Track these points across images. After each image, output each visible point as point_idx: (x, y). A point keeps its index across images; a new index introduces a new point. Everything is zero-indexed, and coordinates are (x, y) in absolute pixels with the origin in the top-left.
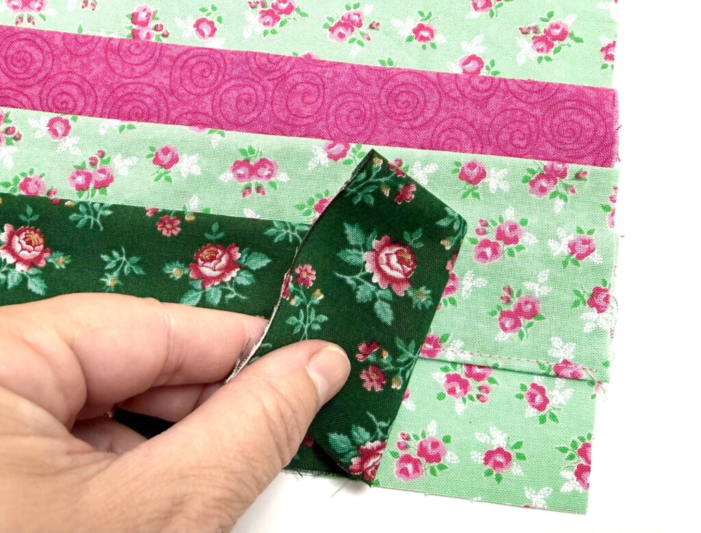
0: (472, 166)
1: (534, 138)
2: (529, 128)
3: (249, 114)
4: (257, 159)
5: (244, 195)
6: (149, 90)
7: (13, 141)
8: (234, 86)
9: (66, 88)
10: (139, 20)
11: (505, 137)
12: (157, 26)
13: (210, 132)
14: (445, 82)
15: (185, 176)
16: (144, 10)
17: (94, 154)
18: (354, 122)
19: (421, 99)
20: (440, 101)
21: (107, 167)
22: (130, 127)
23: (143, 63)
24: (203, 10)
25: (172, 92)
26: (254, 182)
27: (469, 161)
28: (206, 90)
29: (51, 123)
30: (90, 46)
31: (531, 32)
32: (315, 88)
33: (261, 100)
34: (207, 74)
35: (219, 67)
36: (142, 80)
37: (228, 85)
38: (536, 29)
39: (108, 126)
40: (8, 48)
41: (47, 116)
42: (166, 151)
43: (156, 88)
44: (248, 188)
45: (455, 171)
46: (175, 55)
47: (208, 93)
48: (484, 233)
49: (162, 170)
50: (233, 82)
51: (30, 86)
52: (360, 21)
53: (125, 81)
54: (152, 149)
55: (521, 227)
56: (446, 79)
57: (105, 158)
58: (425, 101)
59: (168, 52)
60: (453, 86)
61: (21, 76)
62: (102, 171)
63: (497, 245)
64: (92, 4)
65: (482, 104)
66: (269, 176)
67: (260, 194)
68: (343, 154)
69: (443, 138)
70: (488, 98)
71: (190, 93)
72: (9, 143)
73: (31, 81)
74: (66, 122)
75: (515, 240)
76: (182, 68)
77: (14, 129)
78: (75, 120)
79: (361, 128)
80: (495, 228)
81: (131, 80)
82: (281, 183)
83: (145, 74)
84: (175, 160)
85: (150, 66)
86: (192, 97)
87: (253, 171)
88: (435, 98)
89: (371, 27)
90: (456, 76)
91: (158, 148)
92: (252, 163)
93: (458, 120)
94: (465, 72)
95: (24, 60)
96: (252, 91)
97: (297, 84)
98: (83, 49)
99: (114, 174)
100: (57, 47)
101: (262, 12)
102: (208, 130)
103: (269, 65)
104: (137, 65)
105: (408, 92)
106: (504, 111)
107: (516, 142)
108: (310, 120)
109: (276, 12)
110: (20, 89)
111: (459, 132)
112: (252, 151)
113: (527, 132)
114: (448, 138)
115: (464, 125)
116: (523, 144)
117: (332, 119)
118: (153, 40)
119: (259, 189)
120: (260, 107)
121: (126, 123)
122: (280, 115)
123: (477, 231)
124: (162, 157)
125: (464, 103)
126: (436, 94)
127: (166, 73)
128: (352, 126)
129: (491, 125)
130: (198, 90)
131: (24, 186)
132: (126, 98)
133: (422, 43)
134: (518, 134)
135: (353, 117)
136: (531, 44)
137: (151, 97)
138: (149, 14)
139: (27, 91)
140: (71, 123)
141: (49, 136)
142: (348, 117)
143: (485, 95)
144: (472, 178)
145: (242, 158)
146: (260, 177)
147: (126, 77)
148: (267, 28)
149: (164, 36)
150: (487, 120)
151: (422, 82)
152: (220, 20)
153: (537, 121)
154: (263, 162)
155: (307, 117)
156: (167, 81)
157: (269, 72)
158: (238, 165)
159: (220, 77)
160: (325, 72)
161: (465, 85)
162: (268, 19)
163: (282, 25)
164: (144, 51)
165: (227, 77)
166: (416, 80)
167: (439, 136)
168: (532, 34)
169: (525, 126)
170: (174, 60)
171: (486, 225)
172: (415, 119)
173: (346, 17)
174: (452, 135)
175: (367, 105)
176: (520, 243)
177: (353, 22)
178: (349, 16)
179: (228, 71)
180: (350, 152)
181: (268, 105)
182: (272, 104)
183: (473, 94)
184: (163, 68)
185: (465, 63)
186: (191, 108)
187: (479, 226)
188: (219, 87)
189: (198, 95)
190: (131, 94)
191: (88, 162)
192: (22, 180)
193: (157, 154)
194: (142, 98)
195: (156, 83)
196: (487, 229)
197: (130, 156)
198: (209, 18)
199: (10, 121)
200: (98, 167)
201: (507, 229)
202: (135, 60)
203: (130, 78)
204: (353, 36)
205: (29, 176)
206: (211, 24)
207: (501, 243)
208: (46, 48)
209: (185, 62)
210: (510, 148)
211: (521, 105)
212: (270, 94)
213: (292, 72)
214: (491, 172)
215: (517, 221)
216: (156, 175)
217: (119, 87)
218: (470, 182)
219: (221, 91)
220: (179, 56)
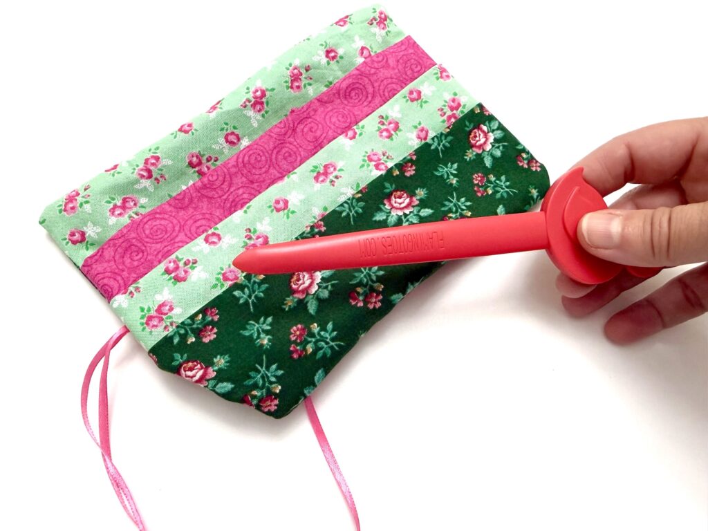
0: (411, 93)
1: (421, 61)
2: (415, 59)
3: (296, 160)
4: (322, 168)
5: (333, 185)
6: (241, 191)
7: (194, 265)
8: (277, 153)
9: (199, 223)
10: (195, 163)
11: (409, 72)
12: (207, 159)
13: (288, 178)
14: (363, 69)
15: (299, 204)
16: (193, 157)
17: (245, 234)
18: (343, 120)
19: (361, 87)
20: (370, 80)
21: (258, 233)
22: (248, 208)
23: (224, 181)
24: (222, 129)
25: (252, 182)
26: (331, 177)
27: (408, 92)
28: (267, 166)
29: (206, 240)
30: (188, 196)
31: (374, 21)
32: (312, 123)
33: (295, 149)
34: (259, 159)
35: (262, 151)
36: (232, 190)
37: (274, 156)
38: (374, 19)
39: (238, 216)
40: (144, 231)
41: (201, 240)
42: (277, 202)
43: (242, 187)
44: (332, 181)
45: (407, 101)
46: (235, 163)
47: (269, 167)
48: (445, 114)
49: (286, 211)
50: (275, 152)
51: (177, 236)
52: (299, 71)
53: (225, 197)
54: (270, 207)
55: (456, 97)
56: (362, 67)
57: (252, 231)
58: (364, 86)
59: (230, 165)
60: (369, 69)
61: (166, 236)
62: (258, 238)
63: (454, 114)
64: (161, 177)
65: (387, 66)
66: (335, 169)
67: (340, 179)
68: (355, 133)
69: (386, 94)
70: (387, 61)
71: (260, 174)
72: (193, 268)
73: (174, 234)
74: (214, 234)
75: (459, 105)
76: (244, 166)
77: (188, 260)
78: (217, 229)
79: (349, 120)
80: (447, 107)
81: (227, 195)
82: (344, 166)
83: (230, 186)
84: (286, 202)
85: (229, 179)
86: (264, 176)
87: (326, 174)
88: (366, 80)
89: (307, 70)
90: (364, 62)
91: (272, 203)
92: (322, 171)
93: (385, 81)
94: (365, 58)
95: (159, 229)
96: (287, 149)
97: (303, 129)
98: (187, 201)
99: (266, 234)
100: (170, 211)
101: (252, 105)
102: (286, 178)
103: (283, 130)
104: (222, 185)
105: (353, 89)
106: (398, 61)
107: (416, 70)
108: (324, 135)
109: (258, 100)
110: (172, 242)
111: (389, 86)
112: (316, 167)
113: (416, 62)
114: (389, 92)
115: (390, 81)
116: (419, 68)
117: (333, 127)
118: (212, 167)
119: (337, 177)
120: (297, 153)
121: (245, 208)
122: (310, 148)
123: (441, 115)
124: (278, 206)
125: (380, 71)
126: (365, 79)
127: (240, 176)
128: (344, 122)
129: (400, 72)
130: (264, 170)
131: (226, 278)
132: (233, 204)
133: (335, 60)
134: (413, 67)
135: (340, 119)
136: (378, 28)
137: (244, 193)
138: (197, 157)
139: (177, 240)
140: (217, 232)
141: (212, 247)
142: (339, 121)
143: (385, 61)
144: (417, 97)
145: (315, 174)
146: (332, 173)
147: (223, 195)
148: (261, 113)
149: (216, 160)
150: (396, 71)
151: (355, 79)
152: (235, 128)
153: (414, 54)
154: (326, 167)
155: (322, 135)
156: (244, 179)
157: (285, 134)
158: (316, 178)
159: (266, 154)
160: (309, 113)
161: (373, 64)
162: (258, 107)
163: (267, 105)
164: (218, 175)
165: (270, 152)
166: (351, 80)
167: (384, 95)
168: (375, 23)
169: (413, 61)
170: (236, 166)
171: (442, 110)
172: (367, 97)
173: (292, 75)
174: (389, 89)
175: (341, 110)
176: (462, 104)
177: (296, 75)
178: (293, 73)
179: (268, 149)
180: (356, 130)
181: (300, 149)
182: (301, 147)
183: (379, 64)
184: (236, 174)
185: (362, 53)
186: (269, 181)
187: (440, 113)
188: (271, 160)
189: (266, 172)
190: (234, 200)
191: (246, 240)
192: (221, 277)
193: (275, 207)
194: (241, 198)
195: (241, 185)
196: (444, 111)
197: (263, 219)
198: (229, 131)
199: (182, 259)
200: (254, 238)
201: (452, 104)
202: (218, 183)
203: (225, 193)
204: (303, 83)
205: (223, 272)
206: (233, 133)
207: (455, 112)
208: (166, 216)
209: (243, 162)
210: (416, 74)
211: (402, 53)
212: (295, 143)
213: (296, 125)
214: (421, 88)
215: (452, 96)
216: (285, 216)
217: (224, 203)
218: (417, 100)
219: (274, 160)
220: (237, 161)
